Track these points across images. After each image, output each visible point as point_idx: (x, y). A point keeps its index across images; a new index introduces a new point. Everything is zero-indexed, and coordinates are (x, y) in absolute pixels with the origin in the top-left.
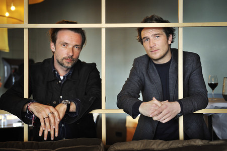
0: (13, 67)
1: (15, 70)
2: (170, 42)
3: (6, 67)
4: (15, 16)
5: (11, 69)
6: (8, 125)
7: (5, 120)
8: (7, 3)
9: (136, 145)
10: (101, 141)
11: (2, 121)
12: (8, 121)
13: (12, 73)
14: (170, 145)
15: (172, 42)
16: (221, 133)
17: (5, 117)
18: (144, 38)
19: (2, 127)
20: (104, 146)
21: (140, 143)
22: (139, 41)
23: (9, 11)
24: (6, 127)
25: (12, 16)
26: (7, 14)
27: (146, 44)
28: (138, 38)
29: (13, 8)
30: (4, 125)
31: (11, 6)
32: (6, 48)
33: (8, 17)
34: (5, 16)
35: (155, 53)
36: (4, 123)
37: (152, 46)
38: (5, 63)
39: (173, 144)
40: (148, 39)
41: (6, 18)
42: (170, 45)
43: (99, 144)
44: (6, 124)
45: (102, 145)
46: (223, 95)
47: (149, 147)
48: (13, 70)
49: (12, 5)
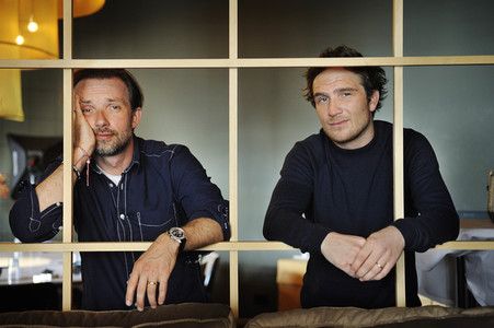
0: (30, 153)
1: (37, 159)
2: (373, 107)
3: (15, 155)
4: (37, 43)
5: (27, 158)
6: (22, 279)
7: (16, 269)
8: (19, 15)
9: (304, 318)
10: (230, 309)
11: (10, 271)
12: (22, 270)
13: (29, 167)
14: (378, 318)
15: (379, 106)
16: (484, 295)
17: (16, 261)
18: (318, 94)
19: (10, 283)
20: (235, 320)
21: (313, 315)
22: (308, 100)
23: (24, 32)
24: (17, 282)
25: (31, 44)
26: (20, 40)
27: (322, 107)
28: (307, 92)
29: (33, 27)
30: (13, 280)
31: (28, 22)
32: (18, 113)
33: (22, 46)
34: (15, 44)
35: (340, 129)
36: (13, 274)
37: (334, 113)
38: (14, 145)
39: (385, 316)
40: (326, 97)
41: (16, 48)
42: (373, 113)
43: (226, 317)
44: (17, 277)
45: (230, 317)
46: (489, 212)
47: (331, 323)
48: (31, 161)
49: (31, 19)
